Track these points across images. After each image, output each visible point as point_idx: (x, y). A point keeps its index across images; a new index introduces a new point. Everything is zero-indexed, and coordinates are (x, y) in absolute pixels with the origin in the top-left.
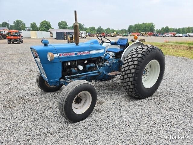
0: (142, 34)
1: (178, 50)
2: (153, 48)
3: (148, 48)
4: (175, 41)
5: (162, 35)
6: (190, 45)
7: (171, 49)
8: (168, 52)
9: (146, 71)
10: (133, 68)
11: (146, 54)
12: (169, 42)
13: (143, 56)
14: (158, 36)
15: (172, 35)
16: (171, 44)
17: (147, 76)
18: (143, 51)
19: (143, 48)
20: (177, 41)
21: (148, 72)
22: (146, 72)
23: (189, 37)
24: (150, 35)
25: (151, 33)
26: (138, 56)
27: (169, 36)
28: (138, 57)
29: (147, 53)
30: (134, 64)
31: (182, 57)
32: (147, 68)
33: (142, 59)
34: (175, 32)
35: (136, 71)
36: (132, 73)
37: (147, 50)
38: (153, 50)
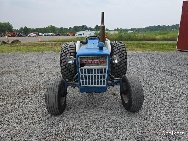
5: (27, 35)
14: (23, 36)
15: (36, 35)
24: (13, 35)
27: (33, 36)
34: (38, 32)
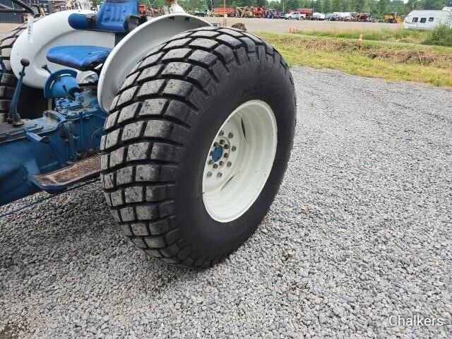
0: (240, 13)
1: (319, 53)
2: (244, 44)
3: (221, 42)
4: (310, 30)
5: (284, 14)
6: (345, 40)
7: (303, 49)
8: (298, 57)
9: (226, 147)
10: (144, 157)
11: (208, 76)
12: (299, 33)
13: (191, 90)
14: (275, 18)
15: (304, 15)
16: (303, 36)
17: (229, 164)
18: (194, 63)
19: (195, 43)
20: (316, 30)
21: (234, 149)
22: (225, 151)
23: (339, 20)
24: (257, 14)
25: (259, 10)
26: (167, 90)
27: (298, 19)
28: (166, 96)
29: (211, 72)
30: (147, 134)
31: (330, 70)
32: (226, 135)
33: (188, 103)
34: (311, 9)
35: (159, 171)
36: (144, 184)
37: (215, 57)
38: (242, 53)
